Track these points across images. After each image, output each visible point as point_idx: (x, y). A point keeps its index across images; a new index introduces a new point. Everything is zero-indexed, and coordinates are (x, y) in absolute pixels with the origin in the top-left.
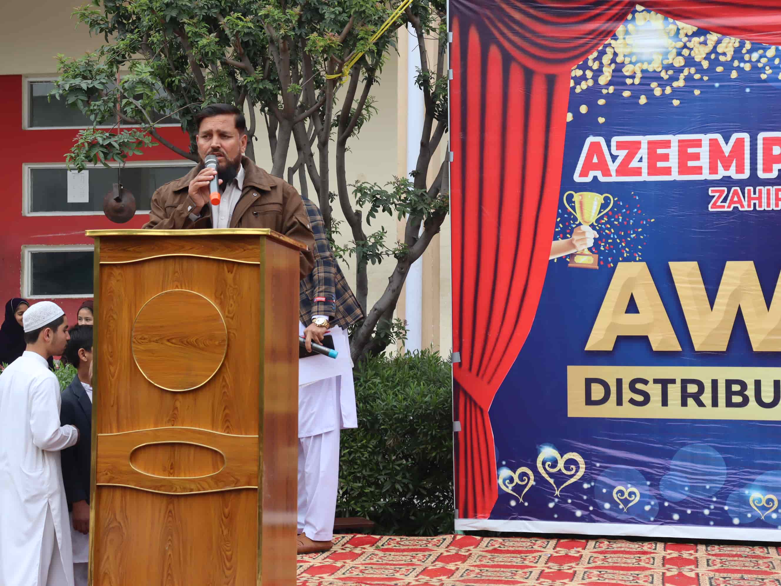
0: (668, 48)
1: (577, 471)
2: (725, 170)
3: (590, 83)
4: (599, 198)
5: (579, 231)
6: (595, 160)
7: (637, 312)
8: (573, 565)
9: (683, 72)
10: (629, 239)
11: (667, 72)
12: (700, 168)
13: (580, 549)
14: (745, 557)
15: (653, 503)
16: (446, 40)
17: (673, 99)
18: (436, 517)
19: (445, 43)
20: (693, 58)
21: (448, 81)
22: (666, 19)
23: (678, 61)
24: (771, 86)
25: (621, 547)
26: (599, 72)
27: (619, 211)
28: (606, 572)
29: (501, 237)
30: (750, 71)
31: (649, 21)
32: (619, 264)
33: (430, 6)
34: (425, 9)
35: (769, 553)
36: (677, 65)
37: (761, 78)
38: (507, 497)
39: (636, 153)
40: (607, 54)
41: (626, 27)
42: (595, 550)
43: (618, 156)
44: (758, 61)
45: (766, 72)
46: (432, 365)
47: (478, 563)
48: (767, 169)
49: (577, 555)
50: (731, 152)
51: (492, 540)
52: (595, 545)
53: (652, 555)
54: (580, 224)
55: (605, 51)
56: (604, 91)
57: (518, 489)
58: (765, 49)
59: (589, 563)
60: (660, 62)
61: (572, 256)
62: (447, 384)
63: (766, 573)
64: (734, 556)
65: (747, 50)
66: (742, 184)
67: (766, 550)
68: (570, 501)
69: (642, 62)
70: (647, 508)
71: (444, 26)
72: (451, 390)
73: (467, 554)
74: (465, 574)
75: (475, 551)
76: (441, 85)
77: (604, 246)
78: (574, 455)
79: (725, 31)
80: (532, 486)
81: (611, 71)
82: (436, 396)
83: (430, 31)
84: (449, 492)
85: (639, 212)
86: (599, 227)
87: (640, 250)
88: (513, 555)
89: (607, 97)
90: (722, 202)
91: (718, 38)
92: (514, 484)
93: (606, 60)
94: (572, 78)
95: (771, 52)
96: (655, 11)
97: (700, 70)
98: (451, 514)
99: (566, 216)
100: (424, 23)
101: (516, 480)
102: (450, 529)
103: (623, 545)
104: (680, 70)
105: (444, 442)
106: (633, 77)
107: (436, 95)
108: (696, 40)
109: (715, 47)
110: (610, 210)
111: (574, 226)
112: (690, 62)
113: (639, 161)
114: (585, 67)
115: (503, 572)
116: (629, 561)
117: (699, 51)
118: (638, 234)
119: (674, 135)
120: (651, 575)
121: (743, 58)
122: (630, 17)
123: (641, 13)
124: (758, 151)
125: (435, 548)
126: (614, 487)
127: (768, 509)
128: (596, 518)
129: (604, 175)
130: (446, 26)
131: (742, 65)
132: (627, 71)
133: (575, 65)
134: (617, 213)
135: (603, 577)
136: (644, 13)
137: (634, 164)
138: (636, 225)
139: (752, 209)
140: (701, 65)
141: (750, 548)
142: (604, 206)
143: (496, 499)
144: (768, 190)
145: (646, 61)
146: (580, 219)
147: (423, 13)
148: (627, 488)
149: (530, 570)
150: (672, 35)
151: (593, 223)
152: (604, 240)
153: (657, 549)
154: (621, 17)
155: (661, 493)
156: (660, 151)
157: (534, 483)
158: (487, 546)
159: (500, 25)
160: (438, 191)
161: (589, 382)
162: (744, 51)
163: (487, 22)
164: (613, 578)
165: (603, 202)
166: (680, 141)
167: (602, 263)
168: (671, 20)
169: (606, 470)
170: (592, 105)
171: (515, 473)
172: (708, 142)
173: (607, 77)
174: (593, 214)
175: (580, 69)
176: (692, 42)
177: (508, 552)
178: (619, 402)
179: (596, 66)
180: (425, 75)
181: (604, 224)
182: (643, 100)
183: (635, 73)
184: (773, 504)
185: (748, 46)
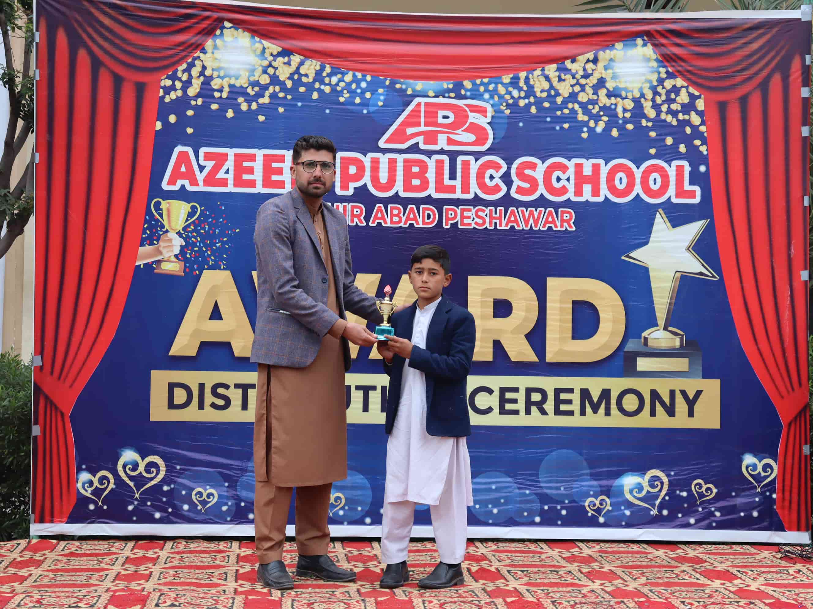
0: (254, 66)
1: (157, 474)
3: (180, 93)
4: (186, 207)
5: (167, 238)
6: (183, 169)
7: (221, 319)
8: (150, 566)
9: (268, 90)
10: (214, 248)
11: (253, 88)
12: (283, 182)
13: (157, 550)
15: (230, 503)
16: (33, 40)
17: (259, 115)
18: (11, 522)
19: (31, 42)
20: (278, 77)
21: (35, 81)
22: (253, 37)
23: (263, 79)
24: (349, 109)
25: (198, 547)
26: (187, 84)
27: (206, 220)
28: (182, 571)
29: (87, 242)
30: (330, 93)
31: (236, 38)
32: (205, 271)
33: (16, 3)
34: (11, 6)
35: (334, 548)
36: (262, 82)
37: (339, 100)
38: (86, 500)
39: (223, 165)
40: (195, 66)
41: (215, 41)
42: (172, 551)
43: (205, 166)
44: (337, 84)
45: (344, 95)
46: (11, 369)
47: (52, 568)
48: (344, 187)
49: (155, 556)
51: (69, 543)
52: (173, 545)
53: (227, 554)
54: (167, 231)
55: (194, 63)
56: (193, 103)
57: (97, 492)
58: (344, 74)
59: (165, 563)
60: (247, 78)
61: (159, 262)
62: (27, 387)
65: (327, 73)
68: (149, 503)
69: (230, 77)
70: (224, 508)
71: (30, 25)
72: (31, 393)
73: (42, 558)
74: (38, 580)
75: (51, 556)
76: (27, 85)
77: (190, 254)
78: (155, 459)
79: (308, 54)
80: (112, 489)
81: (200, 84)
82: (15, 400)
83: (16, 28)
84: (25, 497)
85: (225, 222)
86: (186, 235)
87: (225, 259)
88: (90, 558)
89: (196, 108)
91: (301, 60)
92: (93, 488)
93: (195, 72)
94: (162, 87)
95: (349, 78)
96: (242, 28)
97: (284, 88)
98: (27, 520)
99: (153, 222)
100: (10, 21)
101: (96, 484)
102: (25, 534)
103: (200, 544)
104: (265, 88)
105: (21, 447)
106: (221, 90)
107: (21, 95)
108: (280, 59)
109: (298, 68)
110: (197, 219)
111: (161, 233)
112: (275, 80)
113: (225, 173)
114: (174, 77)
115: (78, 575)
116: (205, 560)
117: (283, 71)
118: (223, 243)
119: (260, 149)
120: (225, 573)
121: (324, 81)
122: (218, 32)
123: (229, 30)
125: (8, 554)
126: (194, 489)
127: (336, 506)
128: (175, 520)
129: (192, 184)
130: (33, 26)
131: (322, 87)
132: (216, 84)
133: (164, 75)
134: (204, 222)
135: (178, 577)
136: (232, 29)
137: (221, 175)
138: (222, 234)
140: (285, 84)
142: (190, 215)
143: (74, 503)
144: (345, 207)
145: (234, 76)
146: (167, 227)
147: (8, 10)
148: (206, 490)
149: (106, 572)
150: (258, 54)
152: (190, 248)
153: (233, 547)
154: (209, 32)
155: (239, 493)
156: (246, 164)
157: (114, 487)
158: (63, 550)
159: (89, 29)
160: (22, 192)
161: (172, 386)
162: (324, 74)
163: (76, 25)
164: (188, 577)
165: (190, 211)
166: (264, 156)
167: (187, 270)
168: (257, 39)
169: (186, 473)
170: (181, 115)
171: (95, 477)
173: (196, 89)
174: (180, 222)
175: (169, 79)
176: (277, 62)
177: (85, 555)
178: (201, 406)
179: (185, 77)
180: (10, 74)
181: (192, 232)
182: (230, 114)
183: (223, 87)
184: (341, 501)
185: (328, 69)
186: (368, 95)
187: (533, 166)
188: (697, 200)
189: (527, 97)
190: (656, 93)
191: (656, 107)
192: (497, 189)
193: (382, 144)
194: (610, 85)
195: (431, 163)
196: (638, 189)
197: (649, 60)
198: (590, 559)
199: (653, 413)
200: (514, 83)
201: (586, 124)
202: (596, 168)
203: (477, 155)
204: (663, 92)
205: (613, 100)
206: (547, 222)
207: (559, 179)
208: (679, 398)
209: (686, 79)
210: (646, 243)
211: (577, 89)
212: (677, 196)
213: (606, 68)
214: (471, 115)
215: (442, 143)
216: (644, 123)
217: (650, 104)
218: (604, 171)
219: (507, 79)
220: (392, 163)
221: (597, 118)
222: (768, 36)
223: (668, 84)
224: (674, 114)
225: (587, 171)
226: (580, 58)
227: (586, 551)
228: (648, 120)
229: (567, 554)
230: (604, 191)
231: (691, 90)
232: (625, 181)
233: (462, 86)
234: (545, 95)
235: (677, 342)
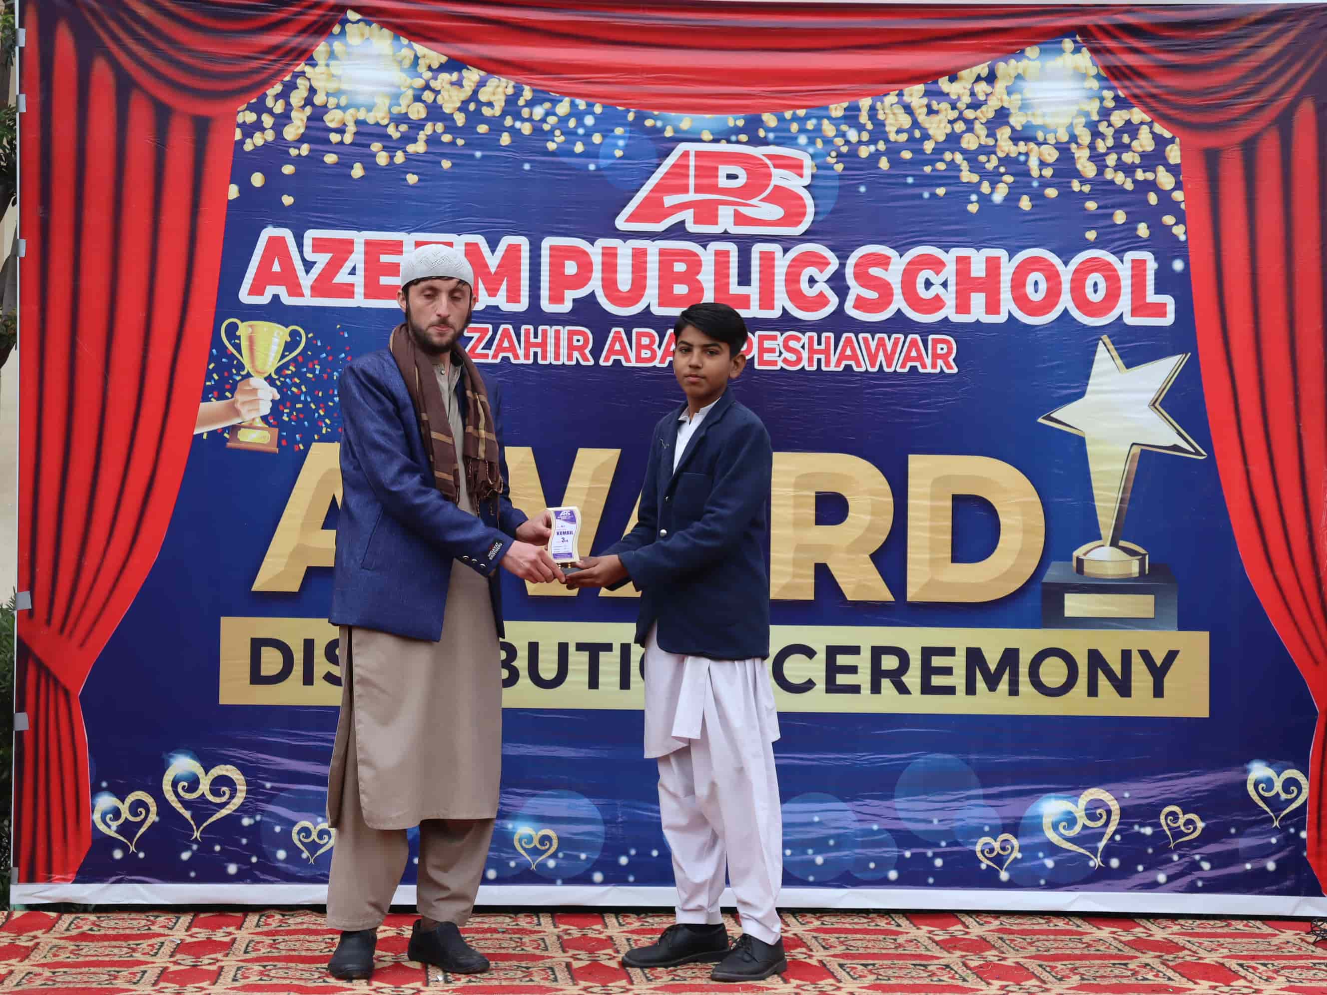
0: (399, 87)
1: (232, 797)
2: (490, 295)
3: (270, 136)
4: (281, 333)
5: (248, 388)
6: (276, 267)
8: (219, 956)
9: (423, 130)
10: (331, 404)
11: (397, 127)
13: (231, 929)
14: (503, 932)
16: (15, 42)
17: (408, 173)
19: (12, 47)
20: (441, 107)
21: (18, 114)
22: (396, 37)
23: (416, 109)
24: (563, 163)
25: (302, 923)
26: (284, 119)
27: (316, 355)
28: (275, 966)
29: (110, 394)
30: (531, 135)
31: (368, 39)
32: (314, 445)
35: (539, 924)
36: (413, 116)
37: (546, 148)
38: (108, 843)
39: (345, 260)
40: (297, 88)
41: (331, 46)
42: (258, 930)
43: (315, 263)
44: (543, 120)
45: (556, 139)
47: (49, 960)
48: (557, 298)
49: (227, 939)
50: (499, 266)
51: (78, 918)
52: (259, 921)
54: (249, 375)
55: (296, 83)
56: (293, 152)
57: (127, 829)
58: (555, 102)
59: (246, 952)
60: (386, 109)
61: (234, 429)
62: (5, 647)
63: (534, 958)
64: (485, 931)
65: (526, 101)
66: (516, 319)
67: (535, 919)
68: (217, 848)
69: (357, 107)
71: (10, 17)
72: (12, 657)
73: (31, 944)
74: (24, 981)
76: (5, 122)
77: (289, 415)
78: (227, 770)
79: (494, 67)
80: (154, 823)
81: (305, 119)
86: (280, 381)
88: (114, 943)
89: (298, 161)
90: (483, 348)
91: (481, 77)
92: (121, 821)
93: (297, 98)
94: (239, 126)
95: (563, 108)
96: (378, 22)
97: (451, 127)
99: (224, 360)
101: (126, 814)
103: (306, 919)
104: (418, 126)
106: (341, 131)
108: (445, 77)
109: (475, 92)
110: (301, 353)
111: (238, 378)
112: (435, 112)
113: (349, 274)
114: (260, 108)
115: (94, 973)
116: (314, 946)
117: (450, 96)
119: (409, 233)
121: (520, 113)
122: (336, 29)
123: (355, 25)
124: (542, 268)
126: (294, 823)
127: (542, 852)
128: (262, 877)
129: (291, 293)
130: (14, 18)
131: (518, 125)
132: (332, 121)
133: (243, 104)
134: (311, 359)
135: (268, 975)
136: (361, 24)
137: (342, 277)
139: (531, 361)
140: (453, 119)
141: (510, 917)
142: (289, 347)
143: (88, 848)
144: (557, 332)
145: (363, 106)
146: (248, 367)
148: (316, 824)
149: (143, 968)
150: (406, 67)
151: (270, 375)
152: (288, 404)
154: (322, 29)
156: (385, 258)
157: (157, 819)
158: (67, 930)
159: (112, 25)
161: (257, 645)
162: (521, 102)
163: (89, 17)
164: (285, 975)
165: (289, 339)
167: (284, 443)
168: (404, 41)
169: (282, 794)
170: (272, 174)
171: (123, 802)
172: (463, 248)
173: (299, 128)
174: (271, 359)
175: (251, 111)
176: (439, 80)
177: (106, 938)
178: (308, 679)
179: (279, 108)
181: (291, 377)
182: (357, 171)
183: (345, 124)
184: (551, 845)
185: (527, 94)
186: (597, 138)
187: (884, 262)
188: (1169, 320)
189: (873, 141)
190: (1096, 134)
191: (1097, 158)
192: (821, 301)
193: (621, 223)
194: (1017, 120)
195: (707, 256)
196: (1066, 301)
197: (1084, 76)
198: (981, 945)
199: (1093, 691)
200: (851, 117)
201: (975, 188)
202: (993, 265)
203: (787, 243)
204: (1109, 132)
205: (1022, 147)
206: (908, 358)
207: (928, 284)
208: (1138, 666)
209: (1148, 109)
210: (1081, 395)
211: (960, 127)
212: (1135, 312)
213: (1010, 91)
214: (775, 172)
215: (725, 221)
216: (1076, 186)
217: (1086, 153)
218: (1007, 270)
219: (837, 110)
220: (639, 256)
221: (994, 178)
222: (1292, 34)
223: (1118, 118)
224: (1129, 170)
225: (978, 270)
226: (964, 73)
227: (976, 930)
228: (1084, 181)
229: (941, 936)
230: (1008, 305)
231: (1158, 128)
232: (1043, 286)
233: (759, 122)
234: (904, 137)
235: (1134, 568)
